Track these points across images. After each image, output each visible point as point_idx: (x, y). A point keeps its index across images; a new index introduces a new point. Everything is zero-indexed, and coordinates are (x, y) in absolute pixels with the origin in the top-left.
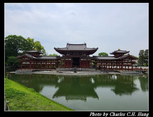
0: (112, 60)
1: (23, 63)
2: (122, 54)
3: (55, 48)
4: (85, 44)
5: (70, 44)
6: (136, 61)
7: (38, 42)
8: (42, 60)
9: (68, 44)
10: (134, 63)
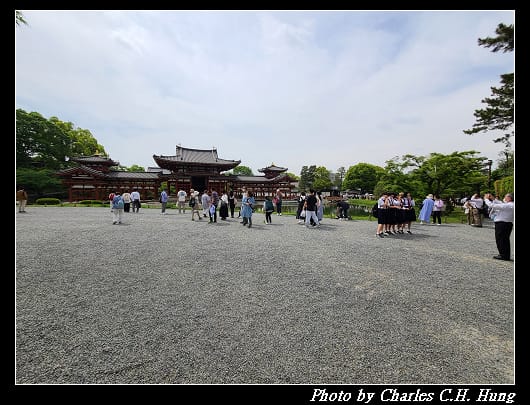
0: (261, 183)
1: (75, 187)
2: (279, 172)
3: (155, 156)
4: (215, 151)
5: (184, 149)
6: (296, 185)
7: (86, 132)
8: (119, 179)
9: (178, 148)
10: (294, 187)
